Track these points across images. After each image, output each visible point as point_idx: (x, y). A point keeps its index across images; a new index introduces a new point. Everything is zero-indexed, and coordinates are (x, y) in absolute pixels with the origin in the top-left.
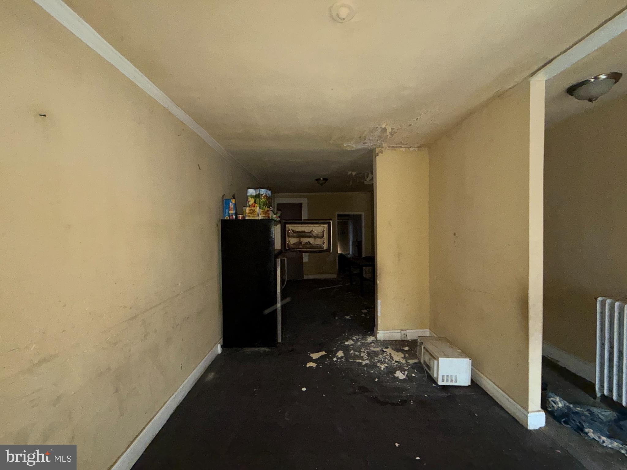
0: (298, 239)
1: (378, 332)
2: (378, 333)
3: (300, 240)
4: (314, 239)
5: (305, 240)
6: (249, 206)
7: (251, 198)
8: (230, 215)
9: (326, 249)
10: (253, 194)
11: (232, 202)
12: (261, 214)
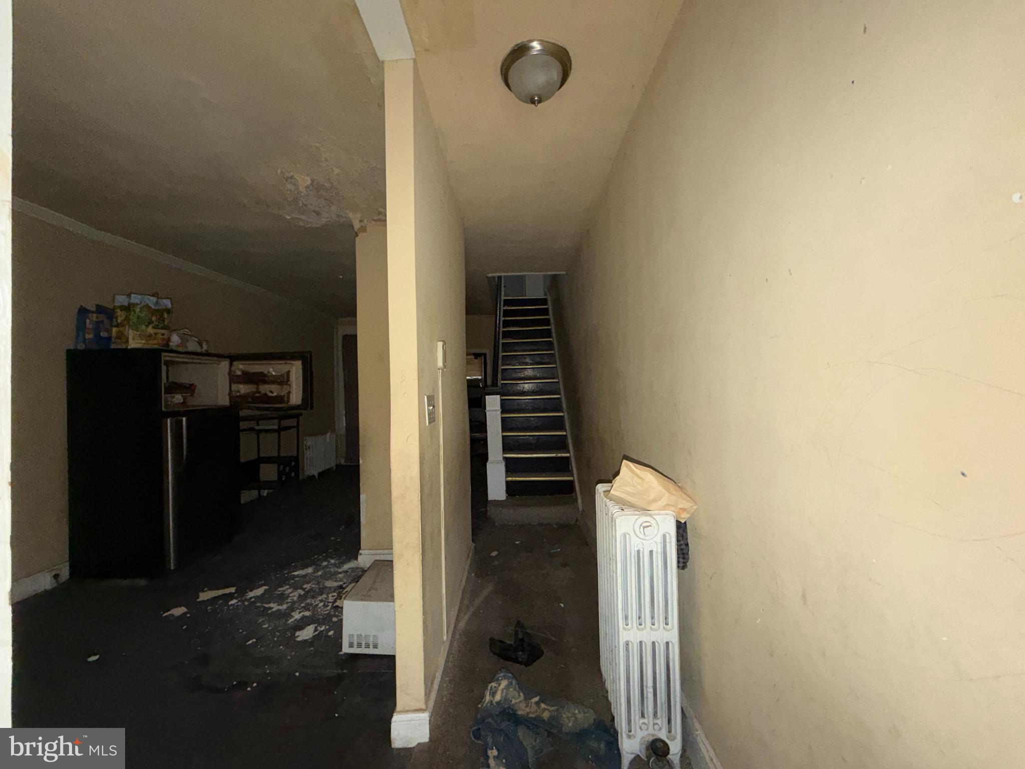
0: (255, 386)
1: (360, 551)
2: (361, 554)
3: (258, 388)
4: (279, 386)
5: (265, 389)
6: (117, 326)
7: (121, 310)
8: (87, 341)
9: (299, 402)
10: (124, 304)
11: (89, 319)
12: (133, 339)
